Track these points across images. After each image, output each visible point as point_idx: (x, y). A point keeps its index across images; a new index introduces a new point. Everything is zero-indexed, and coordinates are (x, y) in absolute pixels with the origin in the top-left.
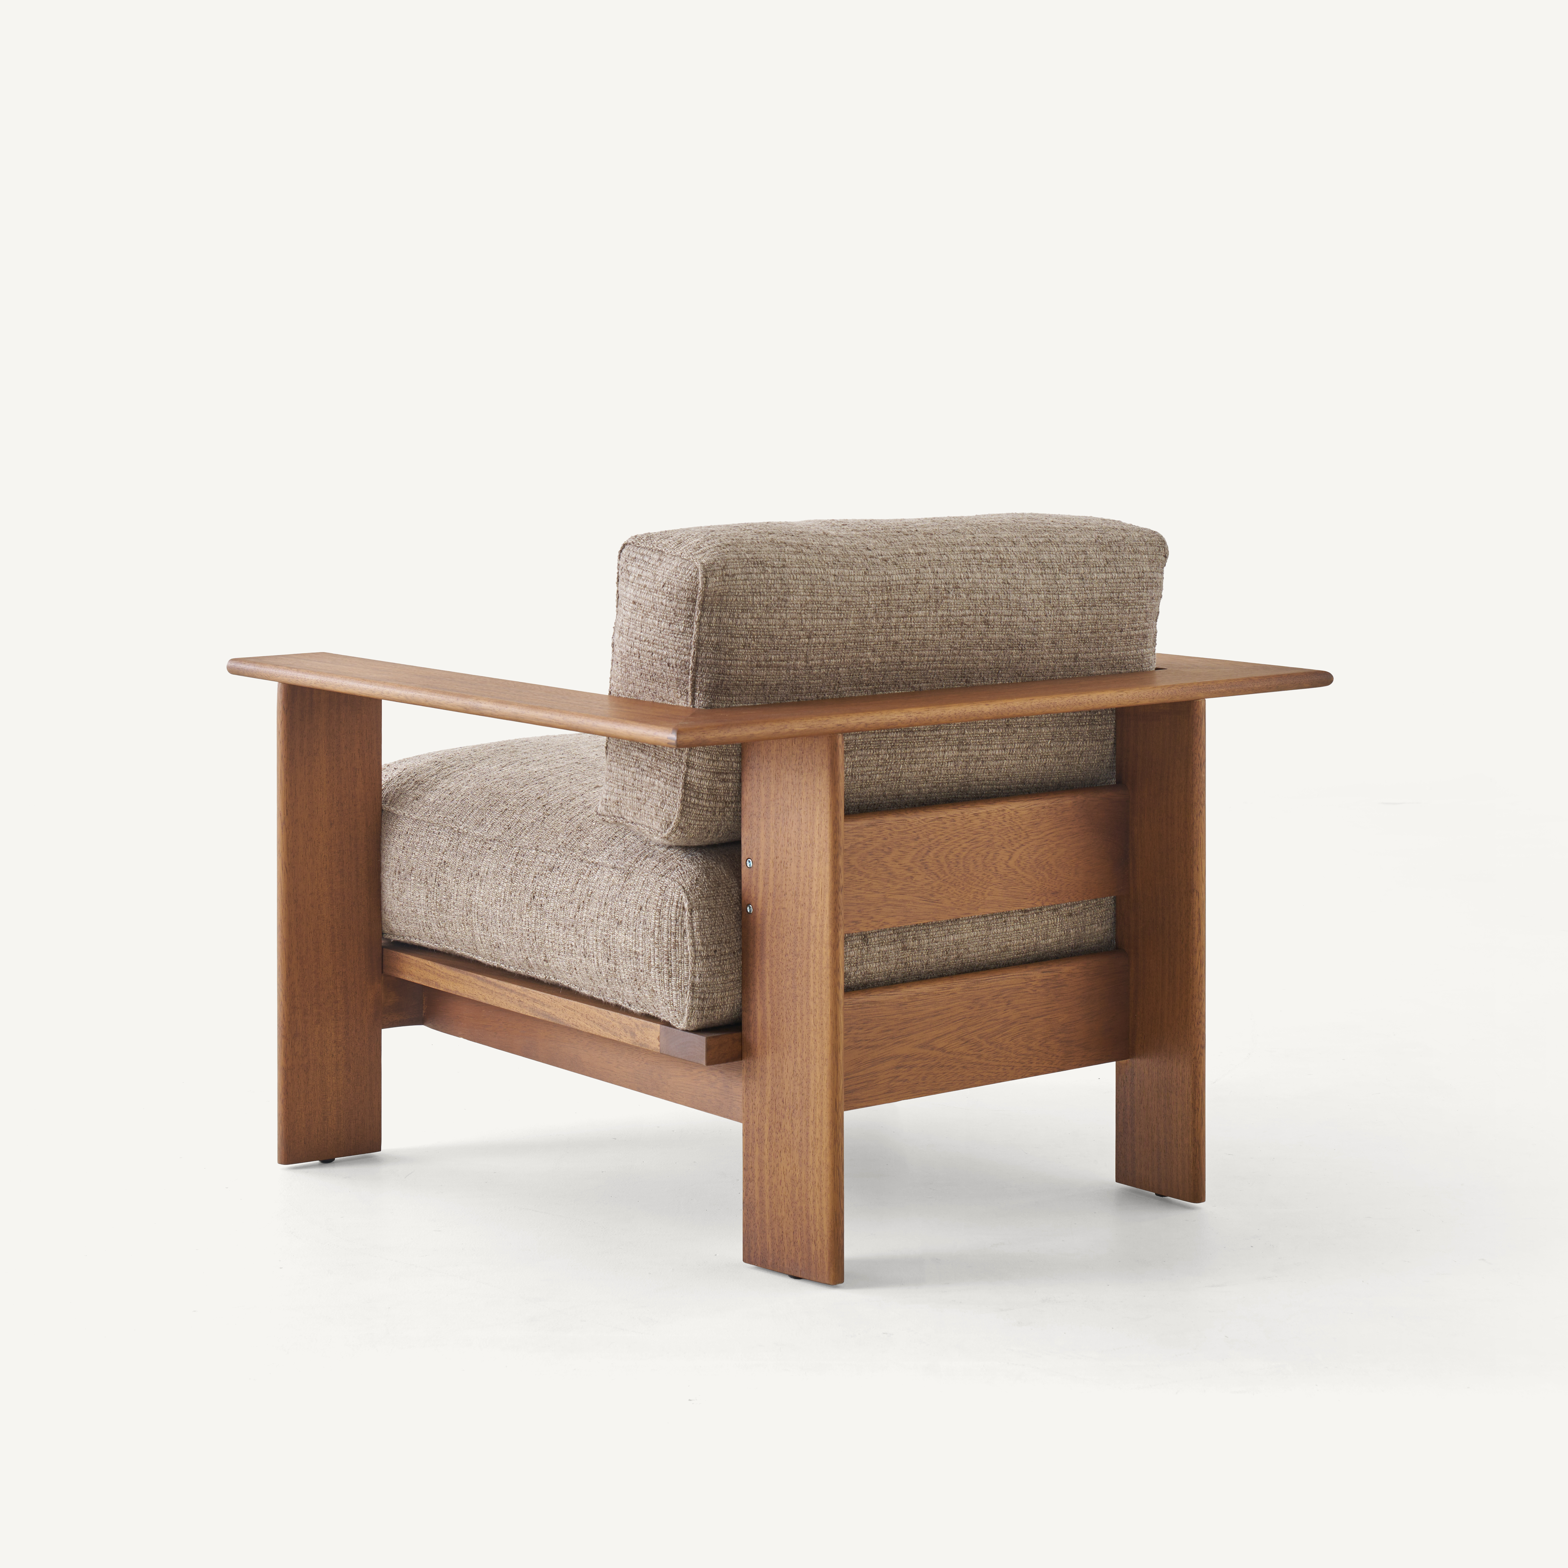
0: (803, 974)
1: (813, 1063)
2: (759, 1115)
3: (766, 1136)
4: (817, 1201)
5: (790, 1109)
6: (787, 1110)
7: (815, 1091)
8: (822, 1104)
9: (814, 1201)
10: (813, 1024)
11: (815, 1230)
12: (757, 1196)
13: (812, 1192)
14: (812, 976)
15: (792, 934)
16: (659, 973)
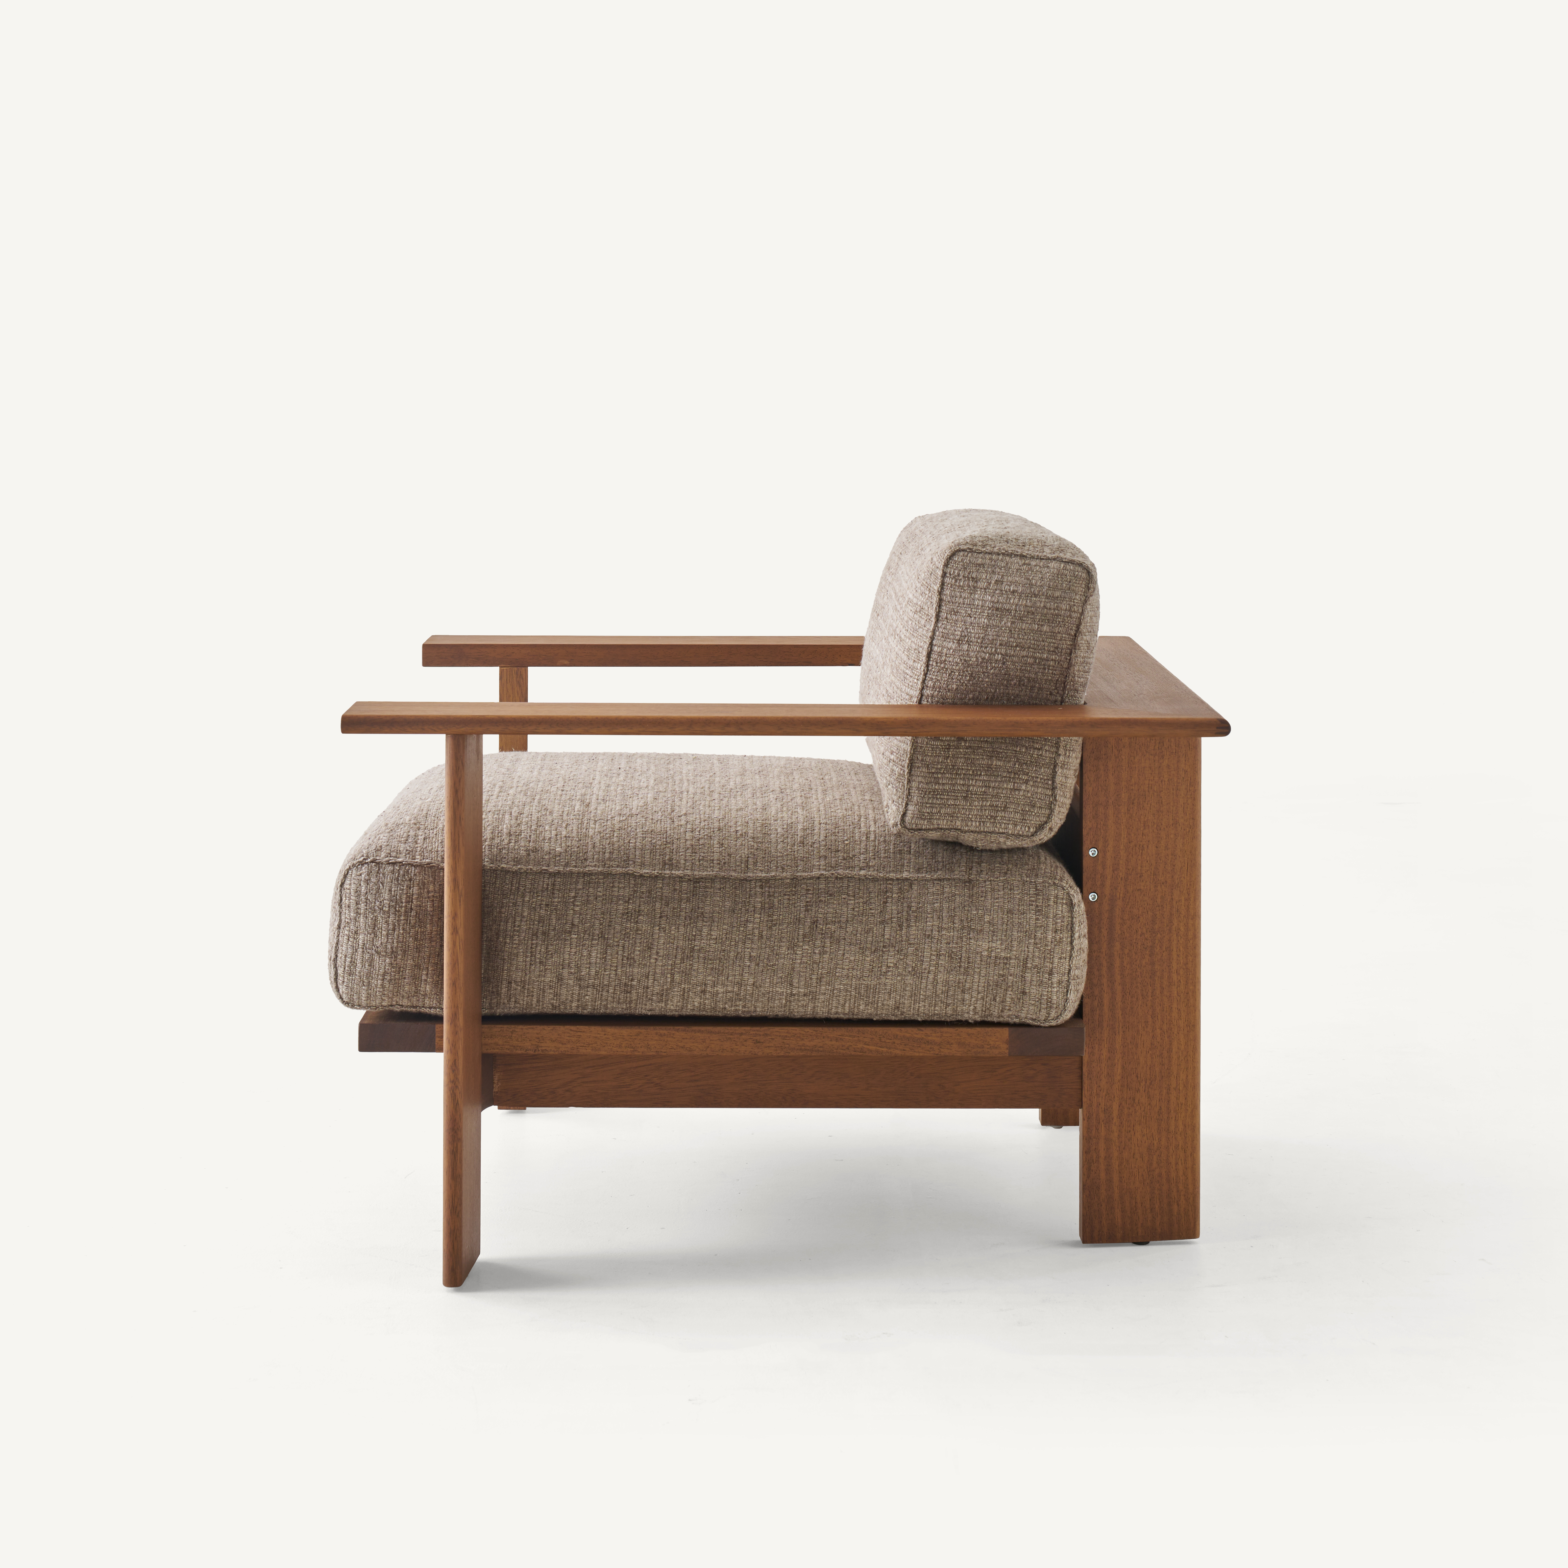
0: (1164, 949)
1: (1176, 1033)
2: (1106, 1095)
3: (1115, 1113)
4: (1180, 1163)
5: (1146, 1082)
6: (1143, 1084)
7: (1179, 1058)
8: (1187, 1069)
9: (1177, 1164)
10: (1176, 995)
11: (1178, 1191)
12: (1103, 1175)
13: (1174, 1157)
14: (1175, 950)
15: (1149, 913)
16: (1038, 973)
